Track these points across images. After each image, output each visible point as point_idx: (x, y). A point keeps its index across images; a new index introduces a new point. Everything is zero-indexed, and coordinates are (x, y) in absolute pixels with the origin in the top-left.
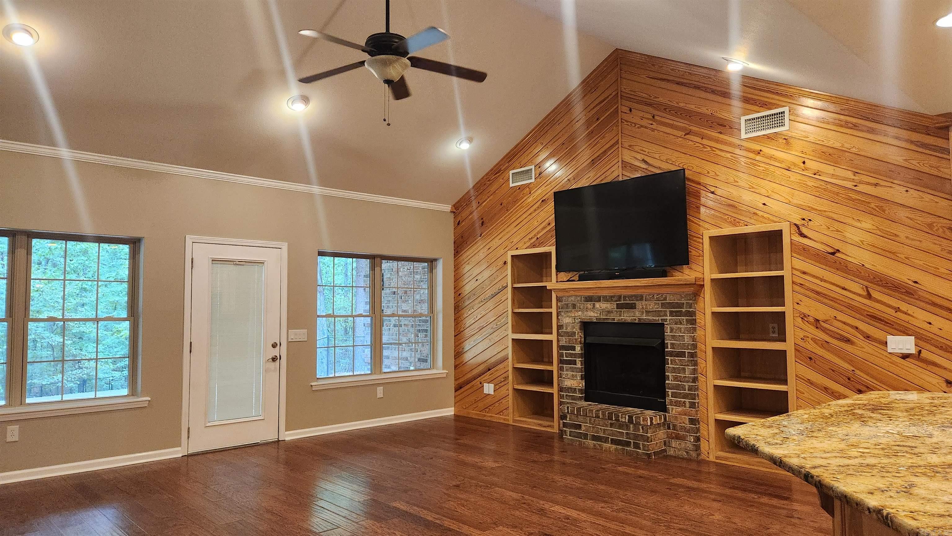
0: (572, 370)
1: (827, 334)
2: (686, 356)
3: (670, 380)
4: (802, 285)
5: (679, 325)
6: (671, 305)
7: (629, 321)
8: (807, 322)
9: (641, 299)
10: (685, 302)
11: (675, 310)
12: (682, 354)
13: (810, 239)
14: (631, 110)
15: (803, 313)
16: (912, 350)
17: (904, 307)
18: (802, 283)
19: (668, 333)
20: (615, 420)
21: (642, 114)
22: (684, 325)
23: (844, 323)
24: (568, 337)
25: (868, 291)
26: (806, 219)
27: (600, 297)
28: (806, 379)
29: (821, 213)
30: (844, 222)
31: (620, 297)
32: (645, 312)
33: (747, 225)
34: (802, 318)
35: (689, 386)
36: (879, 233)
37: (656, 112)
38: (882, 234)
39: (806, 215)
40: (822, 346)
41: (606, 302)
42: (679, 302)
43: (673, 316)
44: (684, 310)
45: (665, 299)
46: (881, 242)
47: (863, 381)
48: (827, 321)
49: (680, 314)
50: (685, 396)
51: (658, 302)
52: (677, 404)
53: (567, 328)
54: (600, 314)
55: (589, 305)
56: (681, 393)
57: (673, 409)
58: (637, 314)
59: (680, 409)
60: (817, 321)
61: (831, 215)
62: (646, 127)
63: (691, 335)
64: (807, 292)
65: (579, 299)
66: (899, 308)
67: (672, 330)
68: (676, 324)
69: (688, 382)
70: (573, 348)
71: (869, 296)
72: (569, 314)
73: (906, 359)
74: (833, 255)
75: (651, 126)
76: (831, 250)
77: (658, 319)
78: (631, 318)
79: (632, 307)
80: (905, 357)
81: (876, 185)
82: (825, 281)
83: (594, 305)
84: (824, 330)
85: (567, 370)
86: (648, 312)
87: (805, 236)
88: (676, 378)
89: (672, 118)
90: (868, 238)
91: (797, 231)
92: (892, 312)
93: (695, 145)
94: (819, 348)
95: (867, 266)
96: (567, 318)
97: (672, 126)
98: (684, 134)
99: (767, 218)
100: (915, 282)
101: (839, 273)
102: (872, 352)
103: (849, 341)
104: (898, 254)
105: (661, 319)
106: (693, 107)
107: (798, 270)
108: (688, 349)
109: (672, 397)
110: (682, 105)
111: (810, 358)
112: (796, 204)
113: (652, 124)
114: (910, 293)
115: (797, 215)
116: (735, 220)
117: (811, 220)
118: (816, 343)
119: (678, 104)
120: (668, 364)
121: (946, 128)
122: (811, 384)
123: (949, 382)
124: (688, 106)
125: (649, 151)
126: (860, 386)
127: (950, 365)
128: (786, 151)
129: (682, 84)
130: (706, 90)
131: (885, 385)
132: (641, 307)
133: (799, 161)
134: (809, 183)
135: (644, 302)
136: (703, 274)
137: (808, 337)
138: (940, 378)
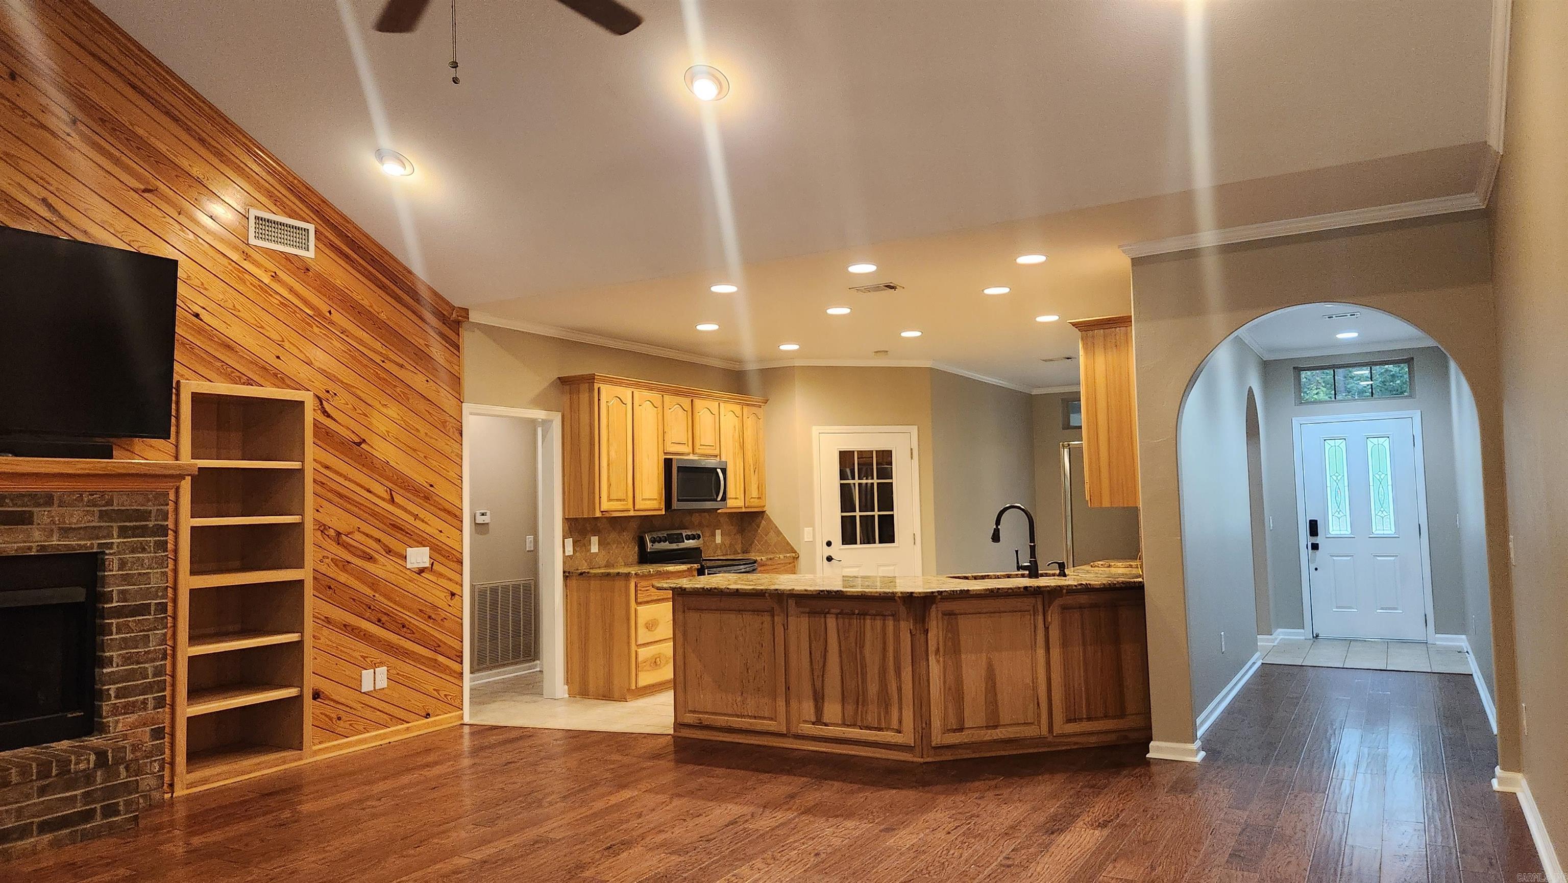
1: (350, 551)
2: (152, 612)
3: (114, 665)
4: (324, 484)
5: (140, 553)
6: (124, 515)
7: (13, 553)
8: (328, 536)
9: (49, 503)
10: (153, 509)
11: (131, 524)
12: (143, 609)
13: (335, 420)
14: (13, 76)
15: (324, 525)
16: (428, 565)
17: (422, 514)
19: (113, 570)
20: (57, 775)
21: (42, 100)
22: (150, 552)
23: (367, 535)
25: (391, 494)
26: (330, 392)
28: (323, 618)
29: (347, 387)
30: (371, 404)
32: (55, 530)
33: (252, 385)
34: (322, 531)
35: (155, 668)
36: (404, 425)
37: (79, 115)
38: (405, 427)
39: (333, 387)
40: (343, 569)
42: (142, 508)
43: (127, 538)
44: (151, 524)
45: (110, 503)
46: (403, 436)
47: (385, 608)
48: (349, 534)
49: (144, 531)
50: (146, 689)
51: (92, 509)
52: (129, 709)
56: (137, 686)
57: (117, 722)
58: (37, 535)
59: (132, 718)
60: (339, 534)
61: (358, 392)
62: (53, 134)
63: (163, 570)
64: (330, 495)
66: (417, 515)
67: (123, 564)
68: (133, 552)
69: (154, 660)
71: (392, 501)
73: (422, 574)
74: (359, 446)
75: (69, 139)
76: (357, 440)
77: (90, 544)
78: (15, 545)
79: (25, 519)
80: (421, 571)
81: (402, 366)
82: (350, 480)
84: (346, 547)
86: (65, 531)
87: (329, 416)
88: (127, 660)
89: (120, 146)
90: (394, 429)
91: (320, 407)
92: (410, 519)
93: (165, 220)
94: (338, 571)
95: (392, 463)
97: (117, 162)
98: (142, 187)
99: (281, 379)
100: (431, 486)
101: (364, 470)
102: (392, 569)
103: (371, 558)
104: (418, 453)
105: (99, 543)
106: (163, 148)
107: (320, 463)
108: (157, 597)
109: (117, 697)
110: (140, 132)
111: (330, 588)
112: (319, 368)
113: (68, 135)
114: (427, 498)
115: (320, 384)
116: (233, 372)
117: (335, 394)
118: (337, 565)
119: (131, 124)
120: (112, 634)
121: (458, 323)
122: (329, 622)
123: (453, 594)
124: (152, 139)
125: (61, 187)
126: (380, 615)
127: (456, 577)
128: (308, 287)
129: (142, 93)
130: (188, 130)
131: (403, 608)
132: (47, 520)
133: (324, 308)
134: (335, 343)
135: (55, 510)
136: (177, 459)
137: (328, 558)
138: (447, 591)
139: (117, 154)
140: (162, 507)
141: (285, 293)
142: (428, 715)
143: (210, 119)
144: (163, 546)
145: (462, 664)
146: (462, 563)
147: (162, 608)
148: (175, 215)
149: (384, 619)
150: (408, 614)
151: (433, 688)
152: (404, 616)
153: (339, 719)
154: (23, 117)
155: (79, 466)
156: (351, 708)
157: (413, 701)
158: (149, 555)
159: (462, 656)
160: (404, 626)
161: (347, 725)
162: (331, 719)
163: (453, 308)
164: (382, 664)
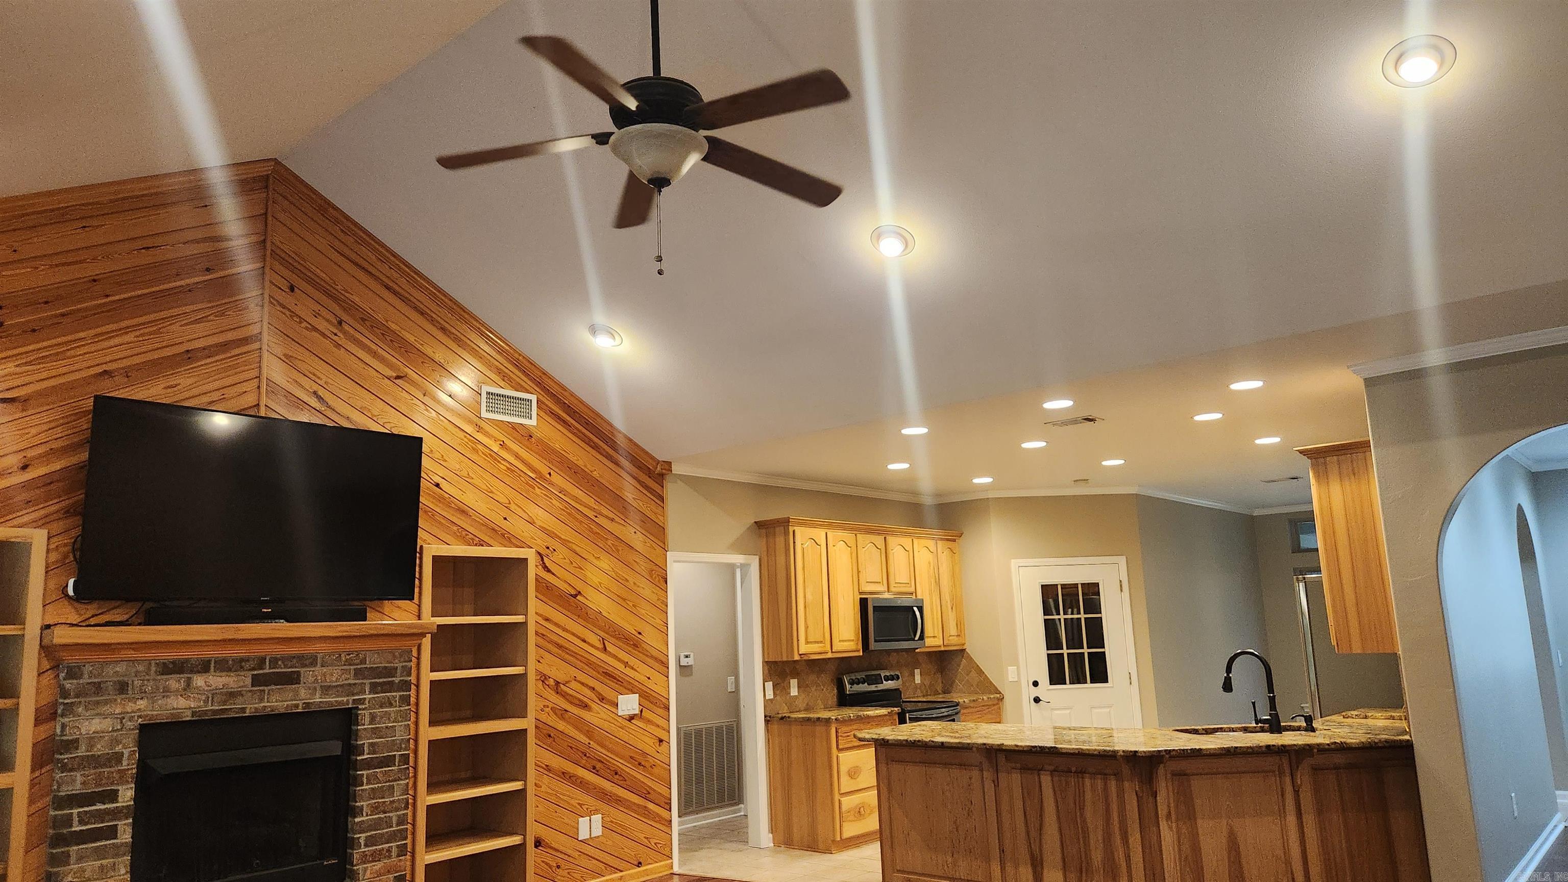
0: (100, 854)
1: (567, 700)
2: (397, 764)
3: (364, 814)
4: (544, 635)
5: (386, 707)
6: (375, 672)
7: (282, 711)
8: (548, 685)
9: (314, 663)
10: (399, 665)
11: (381, 680)
12: (388, 761)
13: (553, 574)
14: (292, 288)
15: (544, 675)
16: (637, 712)
17: (632, 661)
18: (545, 633)
19: (365, 725)
21: (317, 307)
22: (396, 707)
23: (583, 684)
24: (95, 768)
25: (604, 644)
26: (550, 549)
27: (209, 661)
28: (544, 766)
29: (564, 543)
30: (586, 558)
31: (262, 660)
32: (318, 688)
33: (483, 546)
34: (543, 681)
35: (399, 816)
36: (614, 576)
37: (345, 317)
38: (616, 577)
39: (553, 544)
40: (562, 717)
41: (224, 674)
42: (389, 665)
43: (377, 693)
44: (397, 680)
45: (363, 661)
46: (615, 587)
47: (600, 756)
48: (567, 682)
49: (390, 687)
50: (392, 837)
51: (348, 667)
52: (376, 857)
53: (91, 746)
54: (206, 701)
55: (174, 682)
56: (382, 834)
57: (365, 870)
58: (303, 693)
59: (378, 866)
60: (557, 683)
61: (574, 547)
62: (324, 335)
63: (406, 723)
64: (550, 646)
65: (141, 668)
66: (628, 663)
67: (373, 719)
68: (381, 707)
69: (397, 810)
70: (112, 796)
71: (605, 649)
72: (106, 709)
73: (632, 721)
74: (575, 598)
75: (335, 338)
76: (573, 592)
77: (346, 701)
78: (286, 703)
79: (292, 679)
80: (631, 718)
81: (612, 520)
82: (567, 631)
83: (189, 682)
84: (564, 695)
85: (80, 859)
86: (326, 689)
87: (549, 571)
88: (375, 809)
89: (377, 341)
90: (606, 580)
91: (541, 562)
92: (621, 667)
93: (412, 402)
94: (558, 720)
95: (604, 613)
96: (96, 721)
97: (375, 355)
98: (395, 375)
99: (508, 539)
100: (640, 633)
101: (580, 620)
102: (605, 717)
103: (586, 706)
104: (628, 602)
105: (354, 700)
106: (411, 339)
107: (541, 615)
108: (400, 749)
109: (366, 845)
110: (393, 326)
111: (550, 736)
112: (540, 526)
113: (336, 335)
114: (635, 646)
115: (541, 541)
116: (467, 535)
117: (554, 550)
118: (556, 714)
119: (387, 321)
120: (362, 785)
121: (662, 475)
122: (549, 770)
123: (661, 741)
124: (403, 332)
125: (329, 381)
126: (595, 763)
127: (661, 722)
128: (531, 453)
129: (395, 293)
130: (432, 321)
131: (617, 756)
132: (311, 679)
133: (544, 470)
134: (554, 502)
135: (318, 669)
136: (419, 618)
137: (548, 707)
138: (655, 737)
139: (374, 347)
140: (406, 664)
141: (512, 459)
142: (639, 864)
143: (451, 309)
144: (406, 700)
145: (670, 811)
146: (669, 709)
147: (405, 759)
148: (421, 397)
149: (599, 765)
150: (621, 761)
151: (644, 836)
152: (615, 763)
153: (558, 867)
154: (300, 323)
155: (340, 629)
156: (569, 856)
157: (626, 850)
158: (395, 709)
159: (670, 803)
160: (616, 774)
161: (565, 873)
162: (550, 867)
163: (658, 462)
164: (596, 811)
